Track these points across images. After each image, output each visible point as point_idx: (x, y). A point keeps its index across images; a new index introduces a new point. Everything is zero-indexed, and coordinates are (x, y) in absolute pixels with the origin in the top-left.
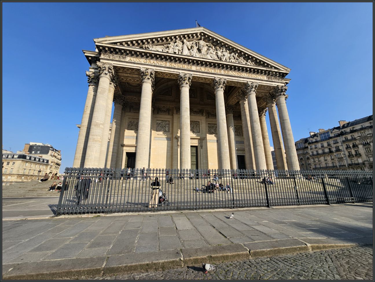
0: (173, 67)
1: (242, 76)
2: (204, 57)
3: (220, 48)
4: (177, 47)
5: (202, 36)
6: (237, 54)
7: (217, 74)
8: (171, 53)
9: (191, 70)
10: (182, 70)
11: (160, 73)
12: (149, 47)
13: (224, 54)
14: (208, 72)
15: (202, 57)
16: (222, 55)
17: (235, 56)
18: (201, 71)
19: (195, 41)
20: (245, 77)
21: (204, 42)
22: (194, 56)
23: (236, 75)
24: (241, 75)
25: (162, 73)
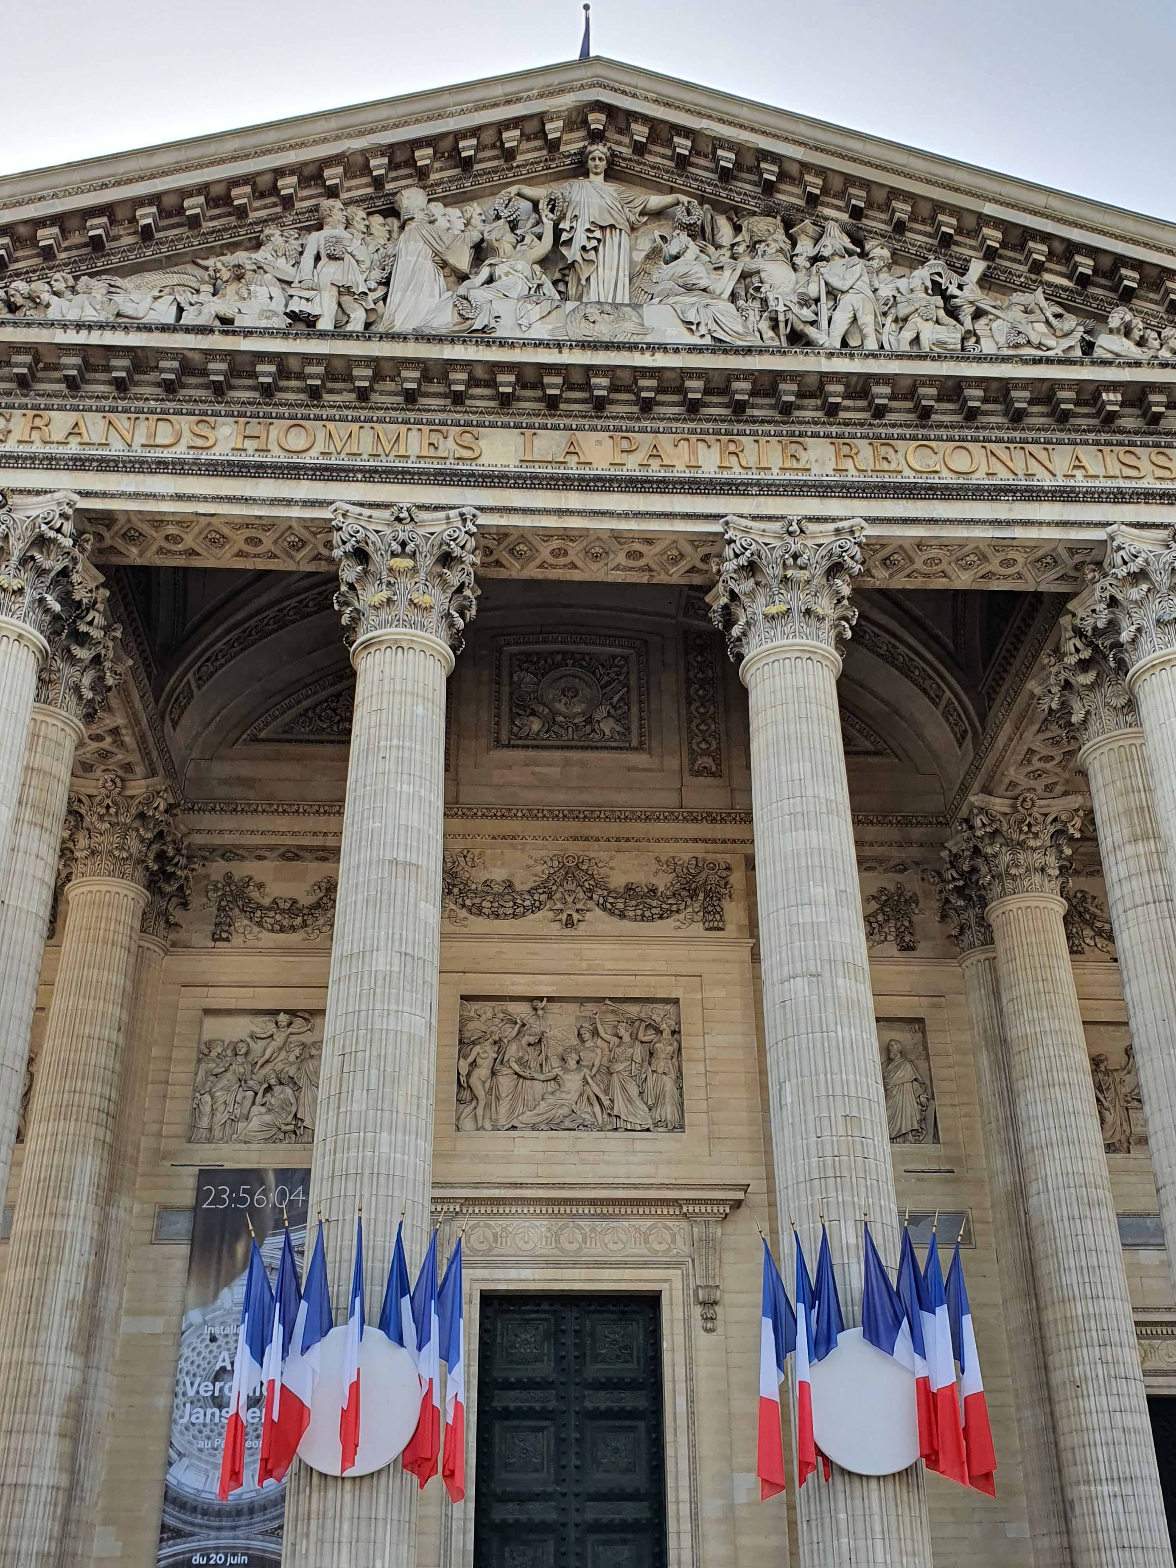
0: (276, 456)
1: (1048, 483)
2: (604, 331)
3: (788, 225)
4: (330, 271)
5: (596, 137)
6: (977, 268)
7: (758, 483)
8: (264, 323)
9: (472, 474)
10: (371, 475)
11: (146, 528)
12: (46, 297)
13: (836, 283)
14: (655, 471)
15: (581, 331)
16: (813, 290)
17: (953, 290)
18: (573, 470)
19: (514, 189)
20: (1080, 481)
21: (611, 189)
22: (502, 331)
23: (979, 478)
24: (1034, 467)
25: (157, 521)
